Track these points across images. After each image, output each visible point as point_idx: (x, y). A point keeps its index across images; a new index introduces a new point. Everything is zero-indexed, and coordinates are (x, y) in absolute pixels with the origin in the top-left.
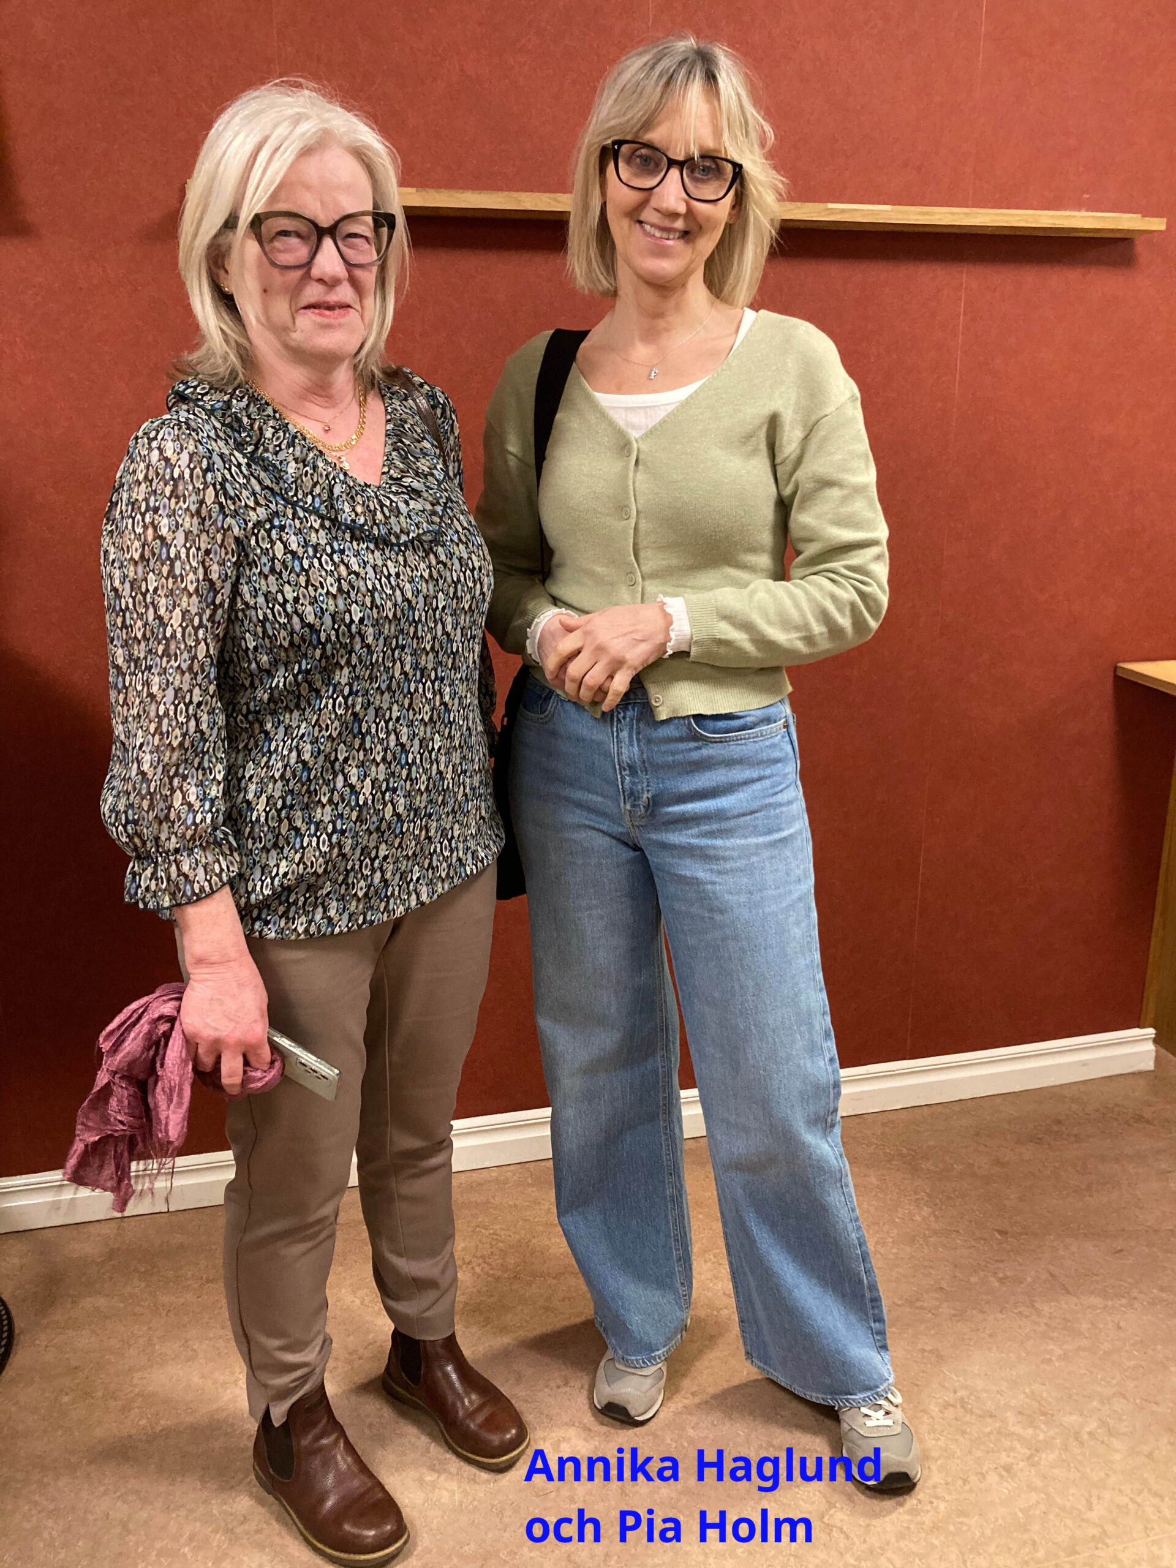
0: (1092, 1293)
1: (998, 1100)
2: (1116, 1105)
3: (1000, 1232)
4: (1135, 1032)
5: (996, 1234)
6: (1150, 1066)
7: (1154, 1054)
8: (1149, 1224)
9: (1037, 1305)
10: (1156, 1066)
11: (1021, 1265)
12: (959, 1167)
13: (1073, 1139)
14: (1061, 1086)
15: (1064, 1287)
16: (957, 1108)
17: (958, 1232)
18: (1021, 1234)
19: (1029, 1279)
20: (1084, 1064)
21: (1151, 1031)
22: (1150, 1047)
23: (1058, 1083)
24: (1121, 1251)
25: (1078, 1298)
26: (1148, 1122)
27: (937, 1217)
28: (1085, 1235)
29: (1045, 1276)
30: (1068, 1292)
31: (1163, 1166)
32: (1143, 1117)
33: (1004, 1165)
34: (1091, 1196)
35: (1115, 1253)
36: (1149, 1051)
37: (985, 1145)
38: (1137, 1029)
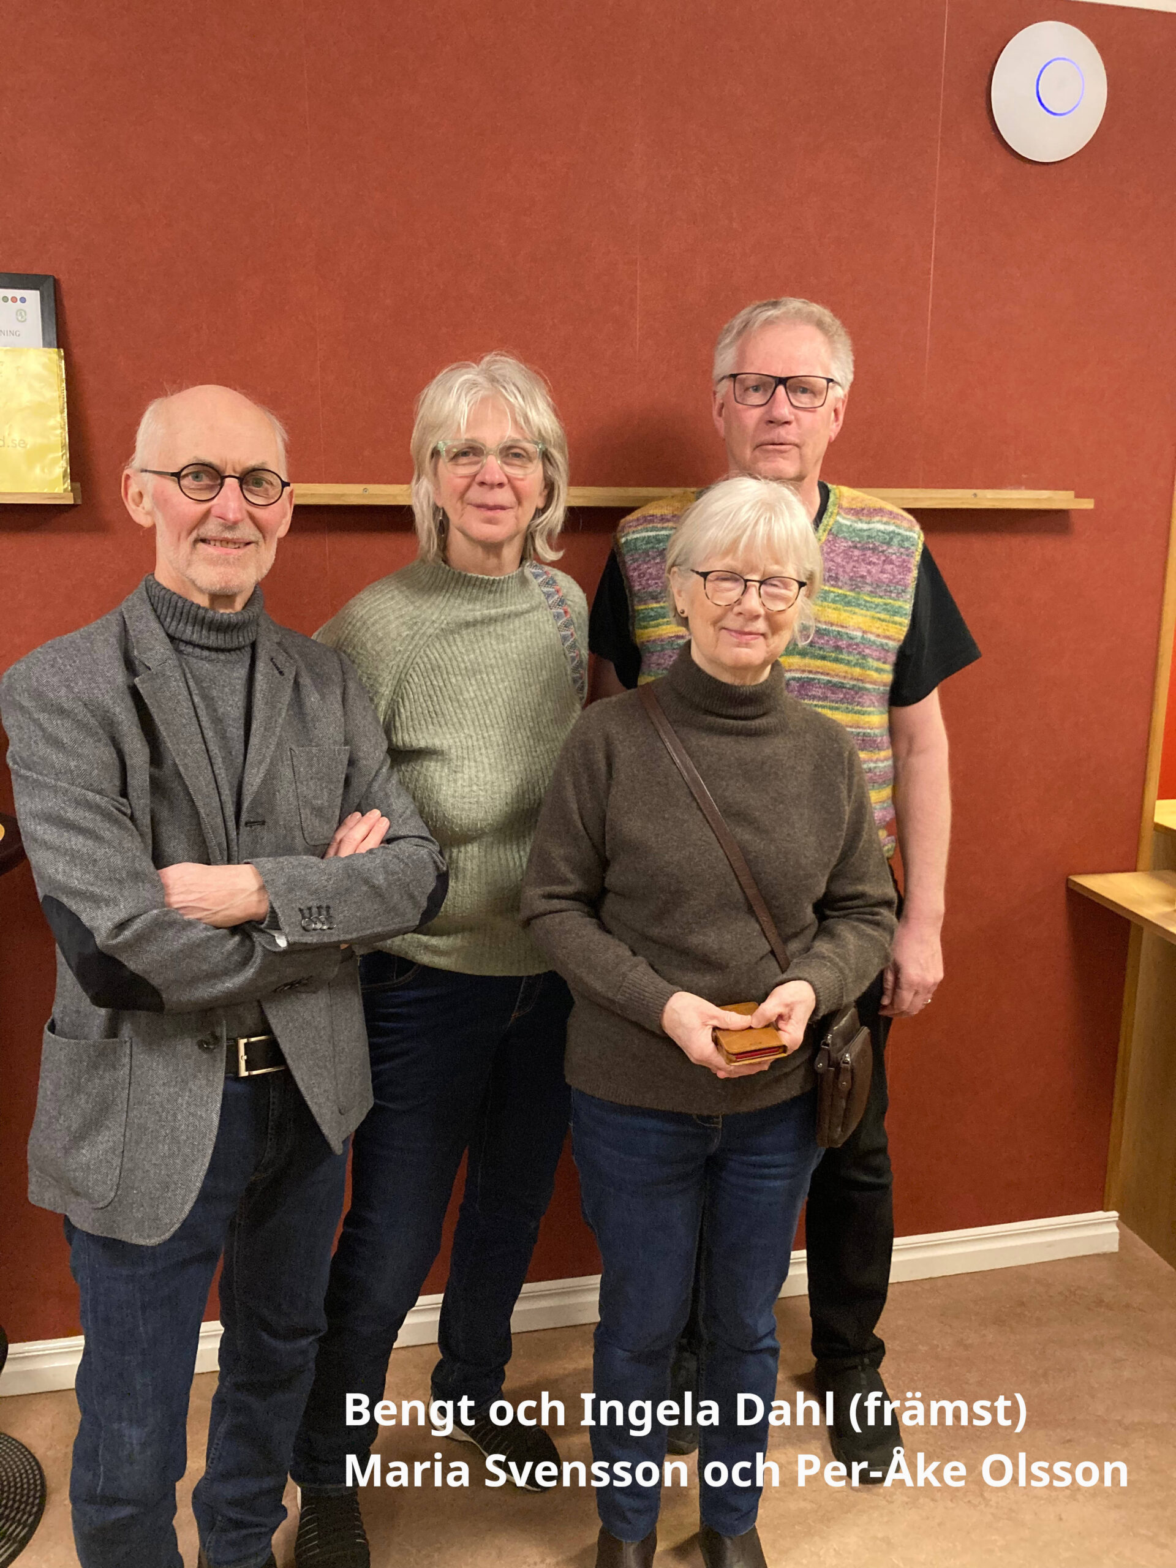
1: (966, 1279)
2: (1079, 1287)
4: (1100, 1214)
6: (1115, 1248)
7: (1118, 1237)
8: (1099, 1413)
10: (1121, 1248)
13: (1035, 1321)
14: (1028, 1266)
20: (1050, 1245)
21: (1114, 1214)
22: (1117, 1230)
23: (1026, 1263)
24: (1069, 1441)
26: (1109, 1307)
31: (1119, 1354)
32: (1103, 1301)
33: (966, 1347)
34: (1046, 1383)
35: (1063, 1443)
36: (1113, 1233)
37: (950, 1326)
38: (1101, 1212)
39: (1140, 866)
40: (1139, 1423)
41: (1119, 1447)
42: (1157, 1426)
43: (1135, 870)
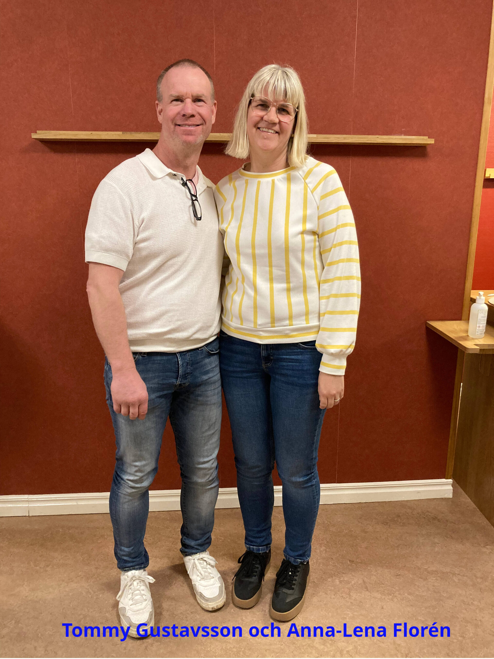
0: (378, 591)
1: (377, 504)
2: (428, 511)
3: (350, 561)
4: (444, 480)
5: (348, 561)
6: (451, 496)
7: (452, 491)
8: (417, 565)
9: (351, 594)
10: (453, 496)
11: (353, 576)
12: (346, 531)
13: (402, 524)
14: (407, 501)
15: (366, 588)
16: (357, 506)
17: (333, 559)
18: (360, 563)
19: (353, 582)
20: (418, 492)
21: (450, 481)
22: (452, 488)
23: (406, 499)
24: (400, 575)
25: (371, 593)
26: (439, 521)
27: (326, 551)
28: (387, 567)
29: (361, 581)
30: (367, 590)
31: (436, 540)
32: (437, 518)
33: (366, 532)
34: (398, 550)
35: (397, 576)
36: (451, 489)
37: (362, 523)
38: (444, 479)
39: (463, 318)
40: (436, 571)
41: (422, 580)
42: (443, 573)
43: (461, 320)
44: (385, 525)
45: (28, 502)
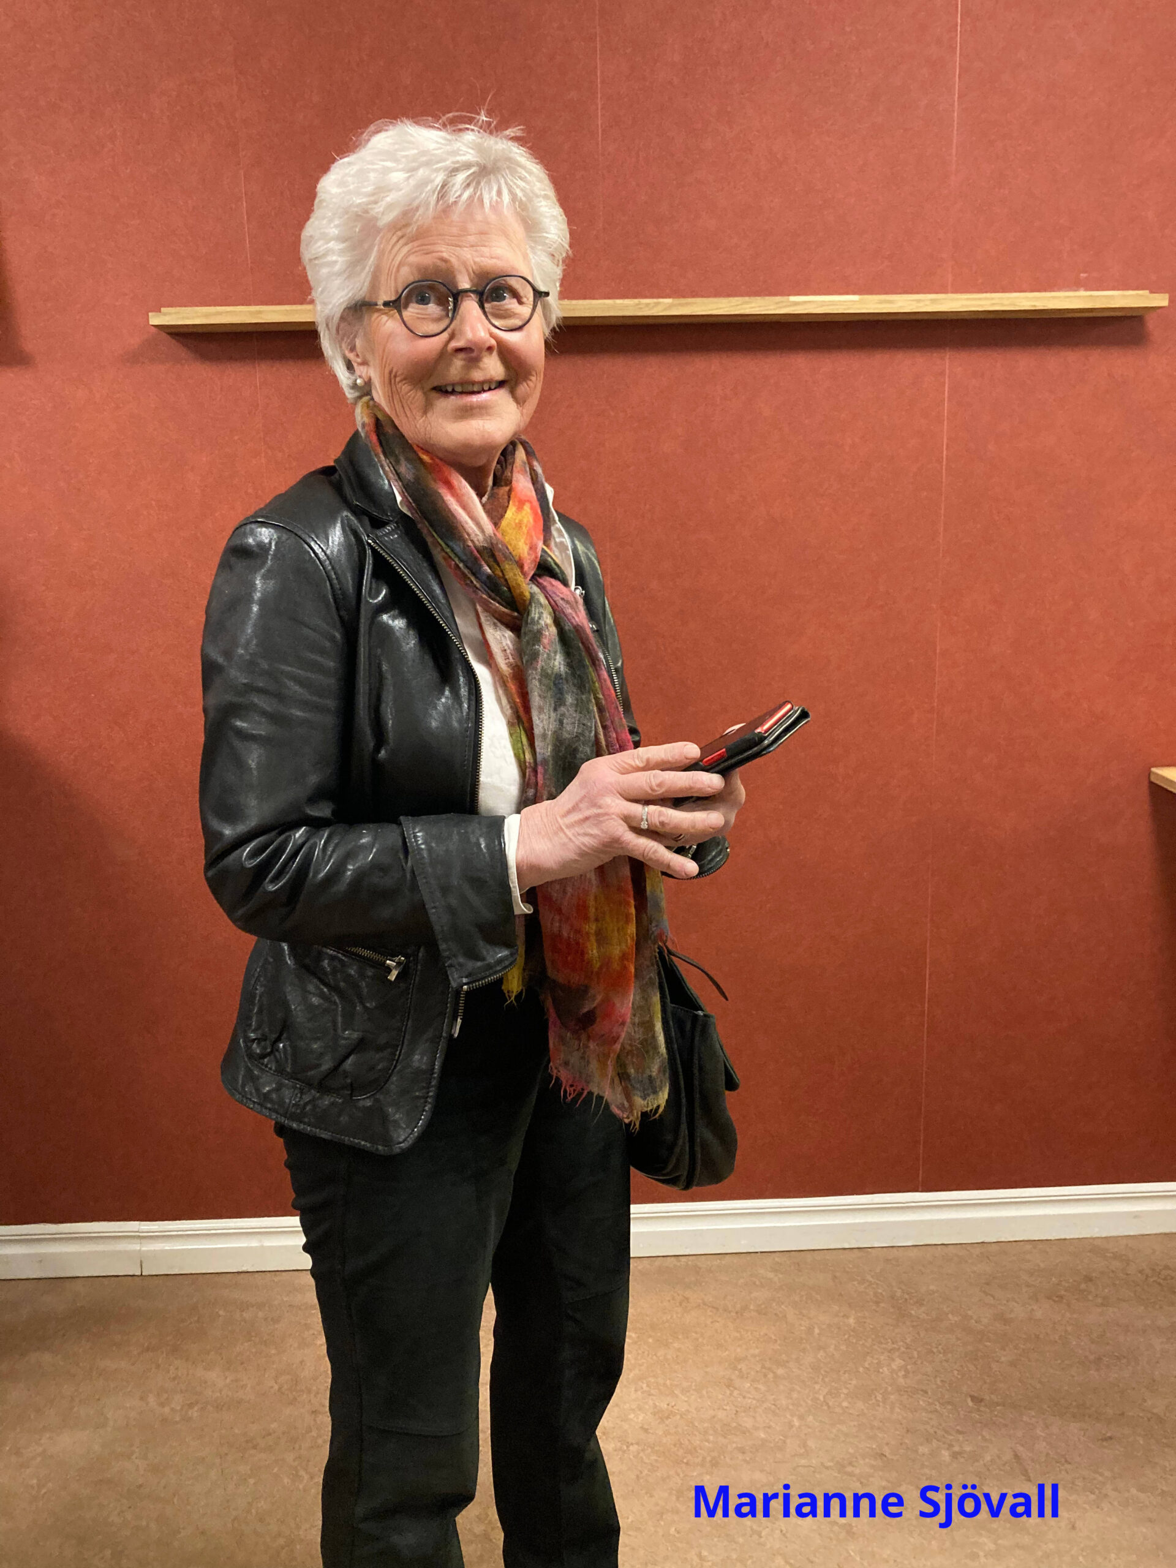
1: (1028, 1247)
3: (973, 1398)
5: (969, 1400)
11: (986, 1440)
12: (953, 1319)
13: (1100, 1300)
14: (1107, 1238)
15: (1024, 1472)
16: (977, 1251)
17: (926, 1392)
18: (998, 1404)
19: (987, 1457)
23: (1103, 1235)
27: (907, 1371)
28: (1074, 1416)
29: (1008, 1456)
30: (1028, 1478)
35: (1102, 1440)
37: (994, 1297)
44: (1054, 1301)
45: (139, 1241)
